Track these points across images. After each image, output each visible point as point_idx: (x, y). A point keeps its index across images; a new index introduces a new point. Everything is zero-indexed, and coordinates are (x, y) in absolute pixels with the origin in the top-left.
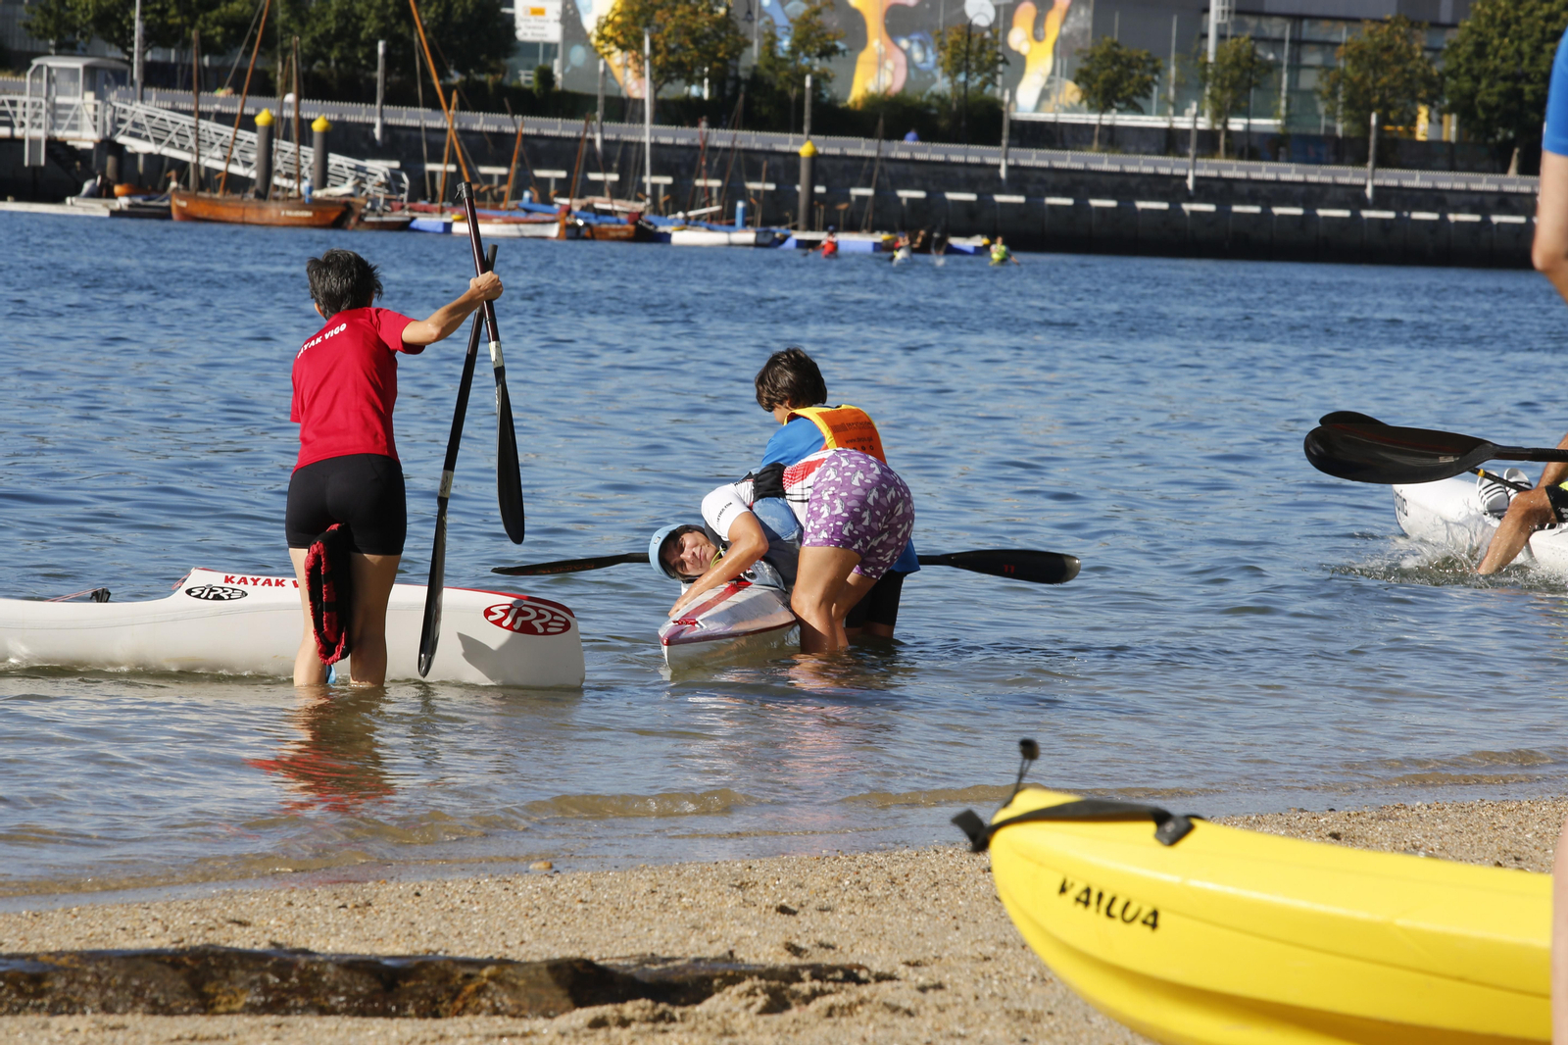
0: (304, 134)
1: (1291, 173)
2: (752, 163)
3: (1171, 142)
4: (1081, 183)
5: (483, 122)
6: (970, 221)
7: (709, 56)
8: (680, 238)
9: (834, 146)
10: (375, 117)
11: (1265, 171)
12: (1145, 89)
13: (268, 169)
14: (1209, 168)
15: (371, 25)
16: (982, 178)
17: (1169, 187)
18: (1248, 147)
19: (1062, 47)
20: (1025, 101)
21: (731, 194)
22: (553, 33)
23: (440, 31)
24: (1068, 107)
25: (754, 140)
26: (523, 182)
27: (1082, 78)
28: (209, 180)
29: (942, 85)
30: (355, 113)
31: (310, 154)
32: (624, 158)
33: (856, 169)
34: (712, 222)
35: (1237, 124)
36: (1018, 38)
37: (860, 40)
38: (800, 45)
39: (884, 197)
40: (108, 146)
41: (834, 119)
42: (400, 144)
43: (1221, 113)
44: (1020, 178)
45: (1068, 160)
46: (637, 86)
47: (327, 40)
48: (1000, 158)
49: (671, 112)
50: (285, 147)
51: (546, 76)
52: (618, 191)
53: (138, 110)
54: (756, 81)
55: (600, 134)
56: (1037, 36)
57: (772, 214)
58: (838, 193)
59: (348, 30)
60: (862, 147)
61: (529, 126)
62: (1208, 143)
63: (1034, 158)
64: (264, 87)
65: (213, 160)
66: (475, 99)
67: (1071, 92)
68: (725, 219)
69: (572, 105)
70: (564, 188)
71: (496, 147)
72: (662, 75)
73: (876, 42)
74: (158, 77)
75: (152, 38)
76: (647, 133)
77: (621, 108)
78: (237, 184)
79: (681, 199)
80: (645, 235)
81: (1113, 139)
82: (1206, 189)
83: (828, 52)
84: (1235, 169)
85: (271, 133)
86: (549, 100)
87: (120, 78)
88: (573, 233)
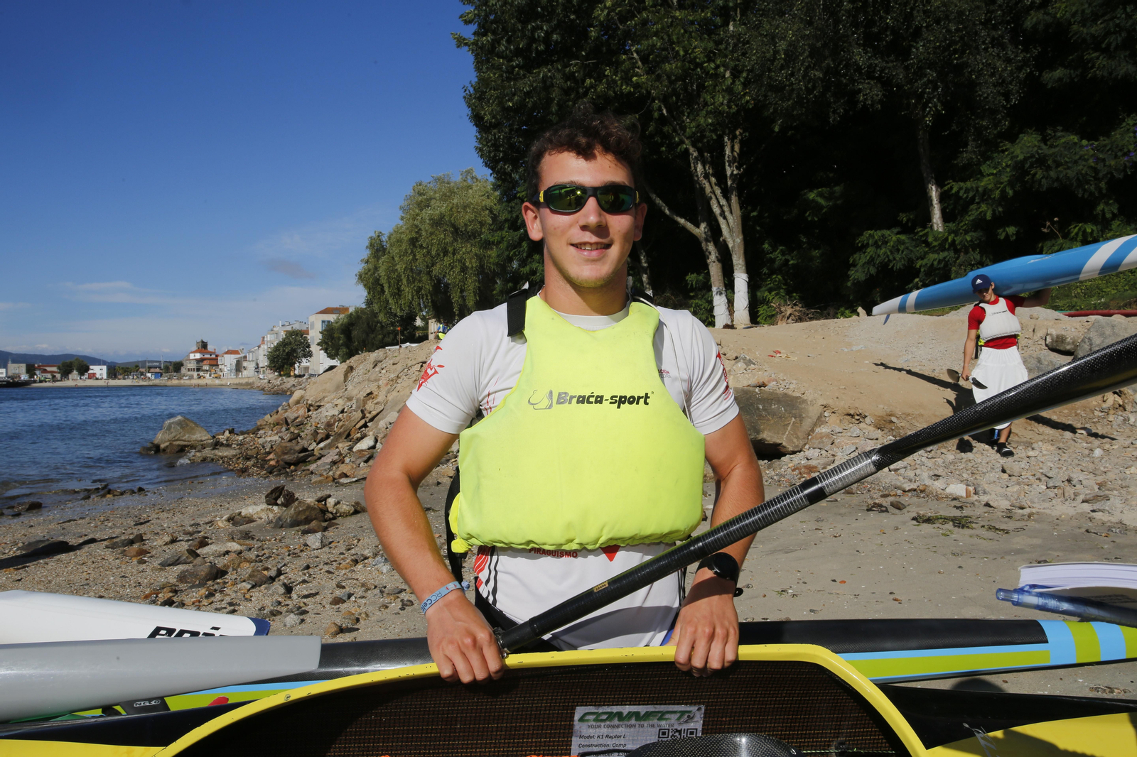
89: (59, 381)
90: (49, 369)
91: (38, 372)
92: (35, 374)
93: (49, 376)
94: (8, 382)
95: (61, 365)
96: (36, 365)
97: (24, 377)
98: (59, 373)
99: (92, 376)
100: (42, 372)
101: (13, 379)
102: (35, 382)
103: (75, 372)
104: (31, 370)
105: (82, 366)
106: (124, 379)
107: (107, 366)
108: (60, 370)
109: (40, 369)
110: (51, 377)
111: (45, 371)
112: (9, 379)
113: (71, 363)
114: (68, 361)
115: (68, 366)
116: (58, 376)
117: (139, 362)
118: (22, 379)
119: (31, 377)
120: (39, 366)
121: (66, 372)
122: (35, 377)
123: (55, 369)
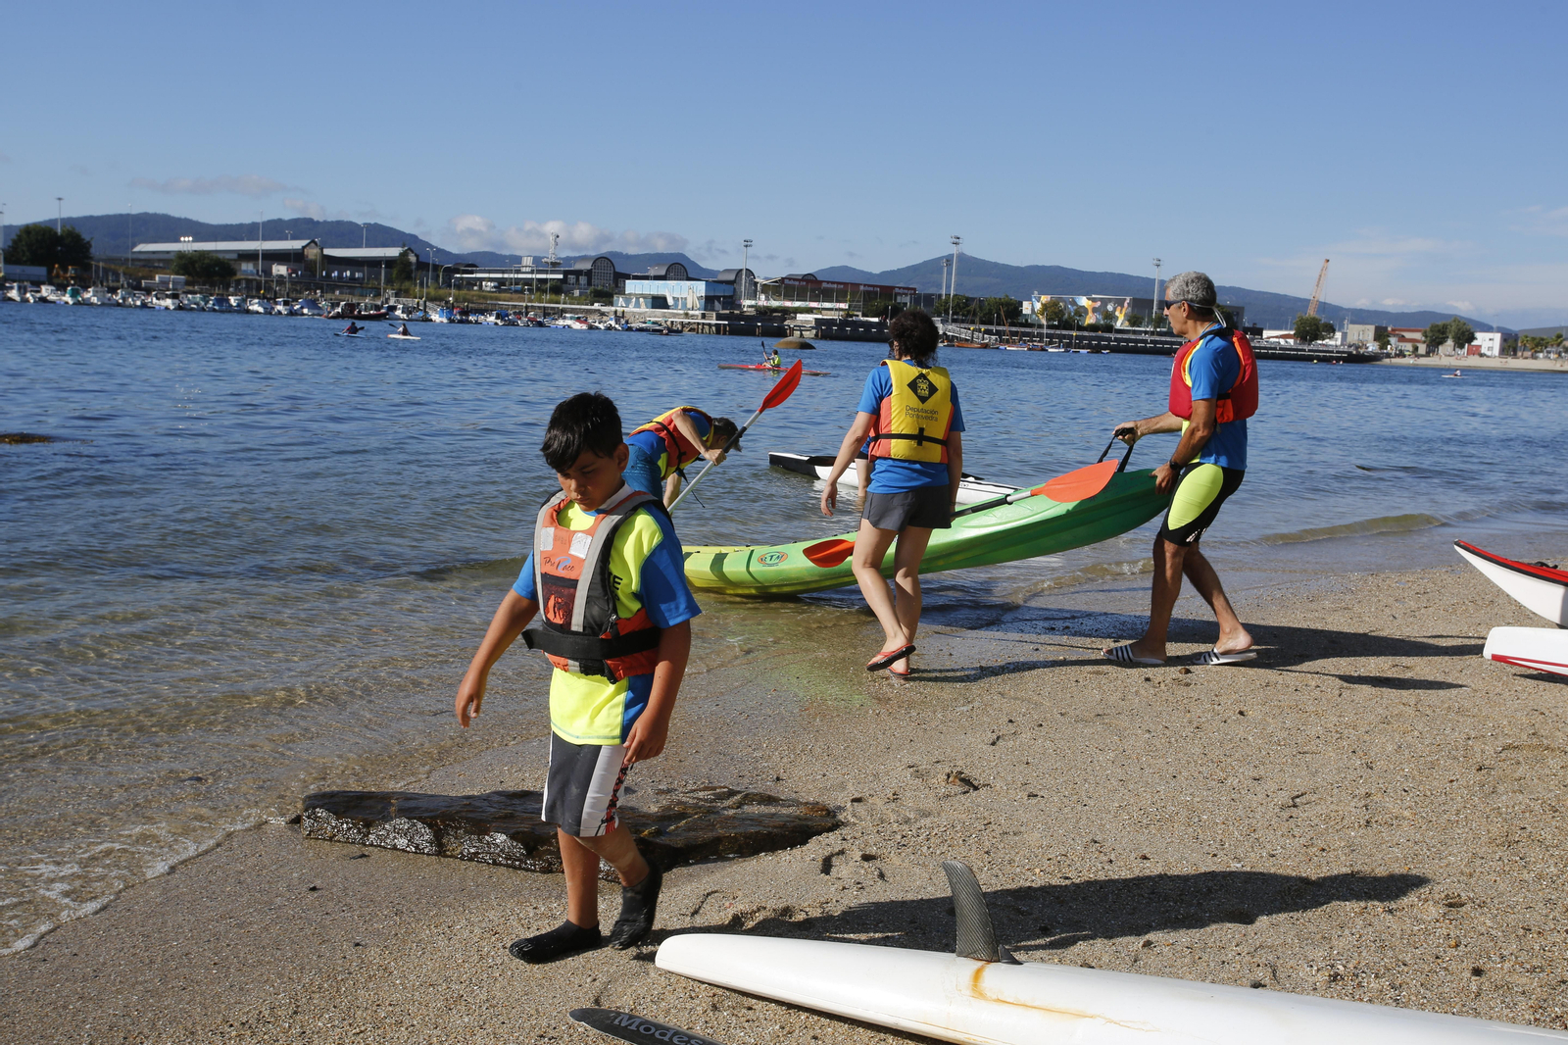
0: (980, 331)
1: (1168, 339)
2: (1064, 337)
3: (1146, 332)
4: (1128, 341)
5: (1014, 329)
6: (1105, 347)
7: (1058, 317)
8: (1050, 350)
9: (1080, 333)
10: (994, 328)
11: (1163, 339)
12: (1141, 323)
13: (973, 337)
14: (1153, 338)
15: (994, 311)
16: (1109, 340)
17: (1145, 341)
18: (1161, 334)
19: (1126, 315)
20: (1118, 325)
21: (1060, 342)
22: (1029, 312)
23: (1006, 312)
24: (1126, 327)
25: (1064, 332)
26: (1020, 340)
27: (1129, 321)
28: (961, 340)
29: (1102, 322)
30: (990, 327)
31: (981, 335)
32: (1040, 335)
33: (1085, 338)
34: (1056, 347)
35: (1158, 330)
36: (1117, 313)
37: (1087, 313)
38: (1075, 314)
39: (1090, 342)
40: (945, 334)
41: (1081, 328)
42: (998, 333)
43: (1155, 328)
44: (1116, 340)
45: (1125, 336)
46: (1044, 322)
47: (986, 314)
48: (1112, 336)
49: (1049, 327)
50: (976, 334)
51: (1027, 320)
52: (1039, 342)
53: (950, 327)
54: (1066, 321)
55: (1036, 331)
56: (1121, 313)
57: (1068, 346)
58: (1081, 342)
59: (990, 313)
60: (1086, 334)
61: (1023, 330)
62: (1152, 333)
63: (1119, 336)
64: (973, 322)
65: (963, 336)
66: (1012, 324)
67: (1127, 323)
68: (1059, 347)
69: (1031, 326)
70: (1029, 341)
71: (1015, 334)
72: (1048, 320)
73: (1090, 314)
74: (954, 321)
75: (953, 314)
76: (1045, 331)
77: (1040, 326)
78: (967, 340)
79: (1051, 343)
80: (1043, 350)
81: (1134, 332)
82: (1152, 342)
83: (1080, 316)
84: (1158, 338)
85: (973, 331)
86: (1027, 325)
87: (947, 321)
88: (1029, 349)
89: (1422, 356)
90: (1408, 335)
91: (1393, 340)
92: (1388, 343)
93: (1409, 347)
94: (1350, 354)
95: (1428, 329)
96: (1389, 329)
97: (1372, 347)
98: (1424, 342)
99: (1477, 352)
100: (1399, 341)
101: (1357, 348)
102: (1388, 356)
103: (1450, 342)
104: (1381, 336)
105: (1463, 333)
106: (1534, 357)
107: (1502, 334)
108: (1426, 337)
109: (1394, 335)
110: (1411, 349)
111: (1402, 339)
112: (1351, 349)
113: (1445, 327)
114: (1440, 323)
115: (1439, 331)
116: (1422, 349)
117: (1562, 328)
118: (1370, 349)
119: (1381, 348)
120: (1393, 330)
121: (1436, 339)
122: (1389, 347)
123: (1418, 336)
